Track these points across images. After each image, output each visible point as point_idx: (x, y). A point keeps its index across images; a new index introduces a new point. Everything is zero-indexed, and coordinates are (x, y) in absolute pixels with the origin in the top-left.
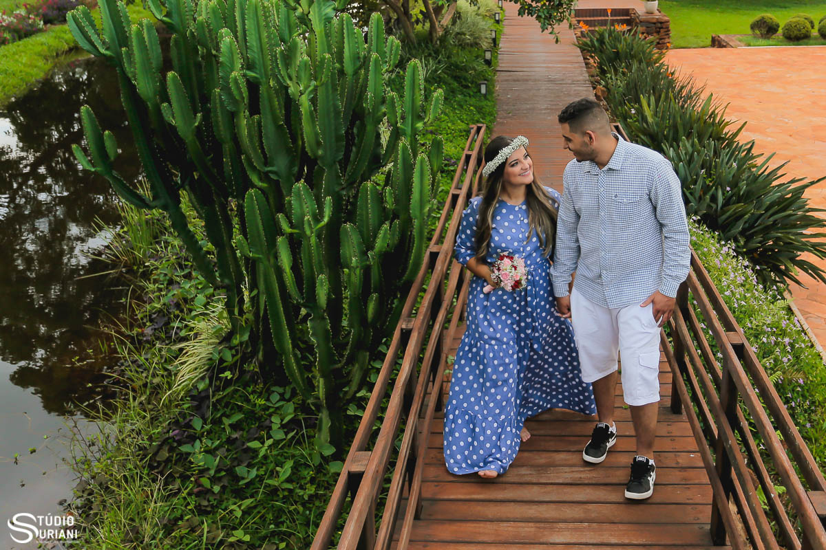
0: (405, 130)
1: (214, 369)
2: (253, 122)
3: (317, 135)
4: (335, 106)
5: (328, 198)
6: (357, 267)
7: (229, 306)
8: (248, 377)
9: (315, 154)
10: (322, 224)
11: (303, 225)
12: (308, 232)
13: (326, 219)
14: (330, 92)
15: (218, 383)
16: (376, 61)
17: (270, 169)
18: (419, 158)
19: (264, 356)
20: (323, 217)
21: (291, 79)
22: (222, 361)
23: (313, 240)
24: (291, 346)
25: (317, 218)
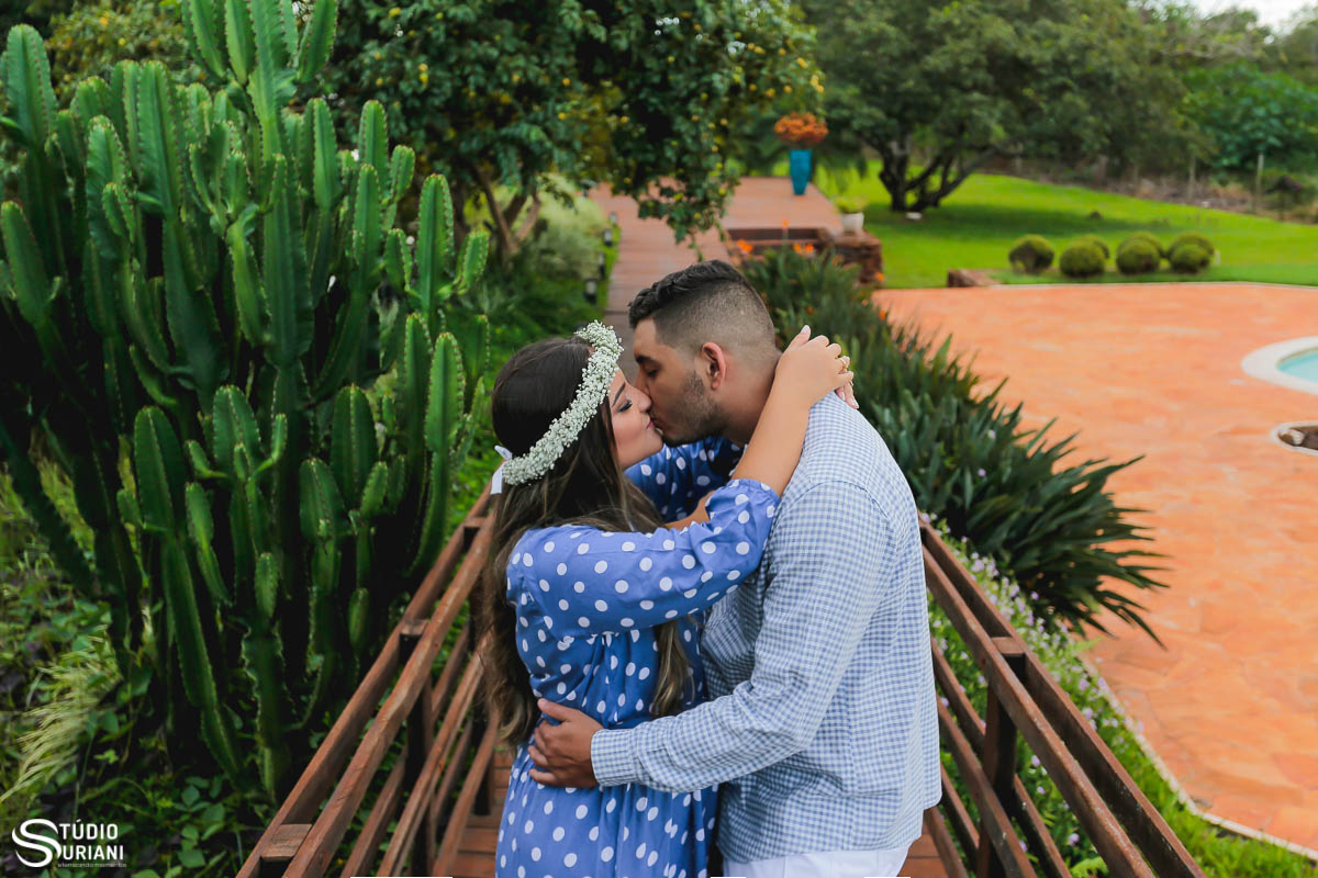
0: (419, 300)
1: (86, 748)
2: (151, 289)
3: (260, 302)
4: (297, 258)
5: (280, 417)
6: (329, 538)
7: (114, 633)
8: (146, 761)
9: (258, 339)
10: (269, 463)
11: (232, 459)
12: (241, 475)
13: (275, 455)
14: (288, 231)
15: (92, 772)
16: (370, 176)
17: (179, 369)
18: (441, 339)
19: (175, 722)
20: (269, 451)
21: (212, 198)
22: (101, 732)
23: (252, 491)
24: (214, 693)
25: (260, 452)
